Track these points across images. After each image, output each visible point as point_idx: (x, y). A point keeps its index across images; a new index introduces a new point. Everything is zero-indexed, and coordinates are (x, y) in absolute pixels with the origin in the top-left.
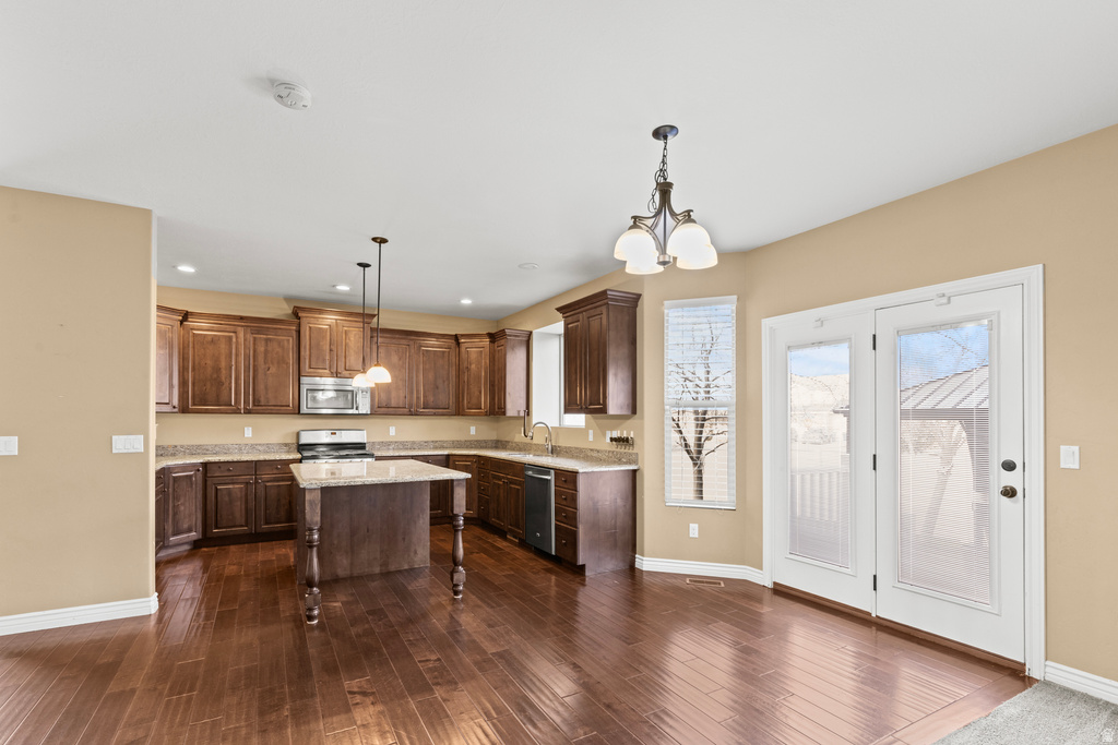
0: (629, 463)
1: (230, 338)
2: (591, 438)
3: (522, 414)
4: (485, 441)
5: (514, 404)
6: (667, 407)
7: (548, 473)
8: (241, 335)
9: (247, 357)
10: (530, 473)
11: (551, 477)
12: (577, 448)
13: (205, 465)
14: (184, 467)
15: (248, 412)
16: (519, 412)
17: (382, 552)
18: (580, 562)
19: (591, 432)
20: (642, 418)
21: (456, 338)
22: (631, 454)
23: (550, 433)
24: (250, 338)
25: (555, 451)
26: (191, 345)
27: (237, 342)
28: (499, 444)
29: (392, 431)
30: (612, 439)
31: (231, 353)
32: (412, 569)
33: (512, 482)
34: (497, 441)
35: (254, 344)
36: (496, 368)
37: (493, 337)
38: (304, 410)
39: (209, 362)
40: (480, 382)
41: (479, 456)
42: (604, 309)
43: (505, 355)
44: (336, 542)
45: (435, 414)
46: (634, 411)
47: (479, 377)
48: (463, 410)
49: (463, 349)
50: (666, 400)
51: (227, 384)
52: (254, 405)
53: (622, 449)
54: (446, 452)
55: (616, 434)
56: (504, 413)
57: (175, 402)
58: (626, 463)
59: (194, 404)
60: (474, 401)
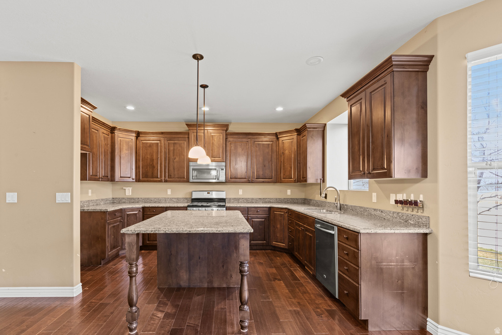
0: (418, 225)
1: (158, 143)
2: (374, 199)
3: (319, 182)
4: (297, 199)
5: (312, 175)
6: (470, 169)
7: (333, 229)
8: (163, 142)
9: (165, 153)
10: (318, 226)
11: (334, 232)
12: (362, 207)
13: (144, 208)
14: (132, 209)
15: (166, 181)
16: (317, 179)
17: (208, 273)
18: (363, 317)
19: (374, 195)
20: (436, 181)
21: (276, 135)
22: (420, 217)
23: (338, 195)
24: (167, 143)
25: (342, 208)
26: (141, 148)
27: (161, 146)
28: (306, 202)
29: (241, 192)
30: (397, 202)
31: (158, 151)
32: (228, 288)
33: (307, 230)
34: (305, 199)
35: (168, 146)
36: (301, 151)
37: (299, 131)
38: (191, 180)
39: (148, 156)
40: (291, 162)
41: (289, 209)
42: (388, 78)
43: (306, 142)
44: (179, 263)
45: (263, 182)
46: (424, 174)
47: (290, 159)
48: (281, 179)
49: (280, 142)
50: (469, 162)
51: (156, 167)
52: (168, 178)
53: (408, 211)
54: (269, 205)
55: (400, 197)
56: (306, 181)
57: (134, 177)
58: (414, 225)
59: (143, 178)
60: (287, 173)
